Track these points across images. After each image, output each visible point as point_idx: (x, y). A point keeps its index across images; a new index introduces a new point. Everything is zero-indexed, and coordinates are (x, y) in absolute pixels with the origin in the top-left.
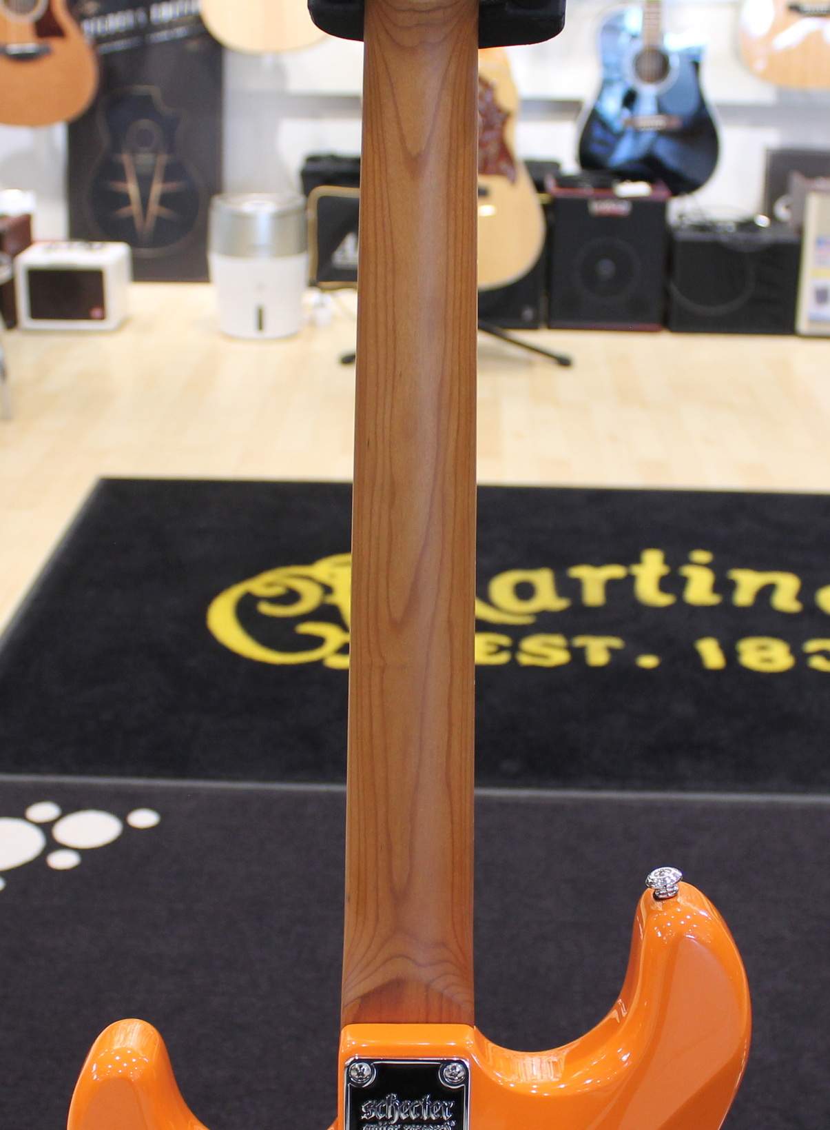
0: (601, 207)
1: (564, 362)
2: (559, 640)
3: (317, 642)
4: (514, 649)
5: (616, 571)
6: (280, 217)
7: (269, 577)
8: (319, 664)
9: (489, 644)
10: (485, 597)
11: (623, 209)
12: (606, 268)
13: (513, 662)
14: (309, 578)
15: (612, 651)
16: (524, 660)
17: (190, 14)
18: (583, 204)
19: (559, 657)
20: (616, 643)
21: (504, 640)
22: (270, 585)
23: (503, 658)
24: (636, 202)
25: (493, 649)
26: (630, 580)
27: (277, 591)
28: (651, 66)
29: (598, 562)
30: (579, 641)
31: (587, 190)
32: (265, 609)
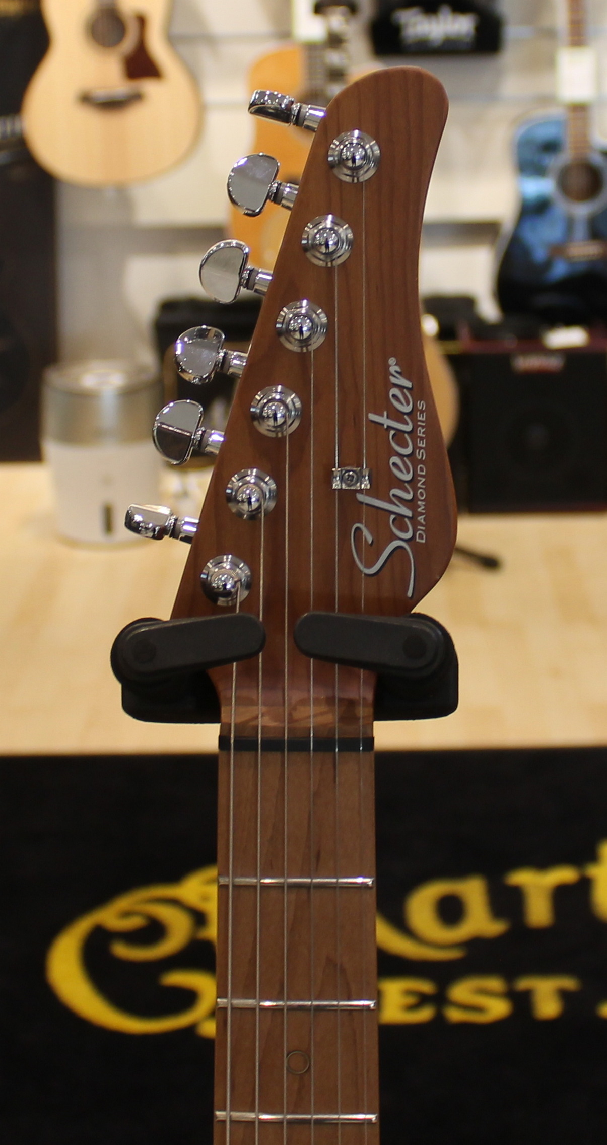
0: (527, 363)
1: (490, 563)
2: (495, 984)
3: (187, 998)
4: (440, 1000)
5: (565, 875)
6: (128, 394)
7: (124, 903)
8: (190, 1031)
9: (409, 993)
10: (400, 923)
11: (554, 363)
12: (537, 436)
13: (439, 1019)
14: (175, 902)
15: (564, 995)
16: (455, 1015)
17: (13, 134)
18: (504, 361)
19: (498, 1008)
20: (569, 983)
21: (426, 987)
22: (127, 914)
23: (425, 1014)
24: (569, 353)
25: (411, 1000)
26: (585, 886)
27: (134, 923)
28: (579, 181)
29: (543, 864)
30: (524, 984)
31: (509, 342)
32: (122, 951)
